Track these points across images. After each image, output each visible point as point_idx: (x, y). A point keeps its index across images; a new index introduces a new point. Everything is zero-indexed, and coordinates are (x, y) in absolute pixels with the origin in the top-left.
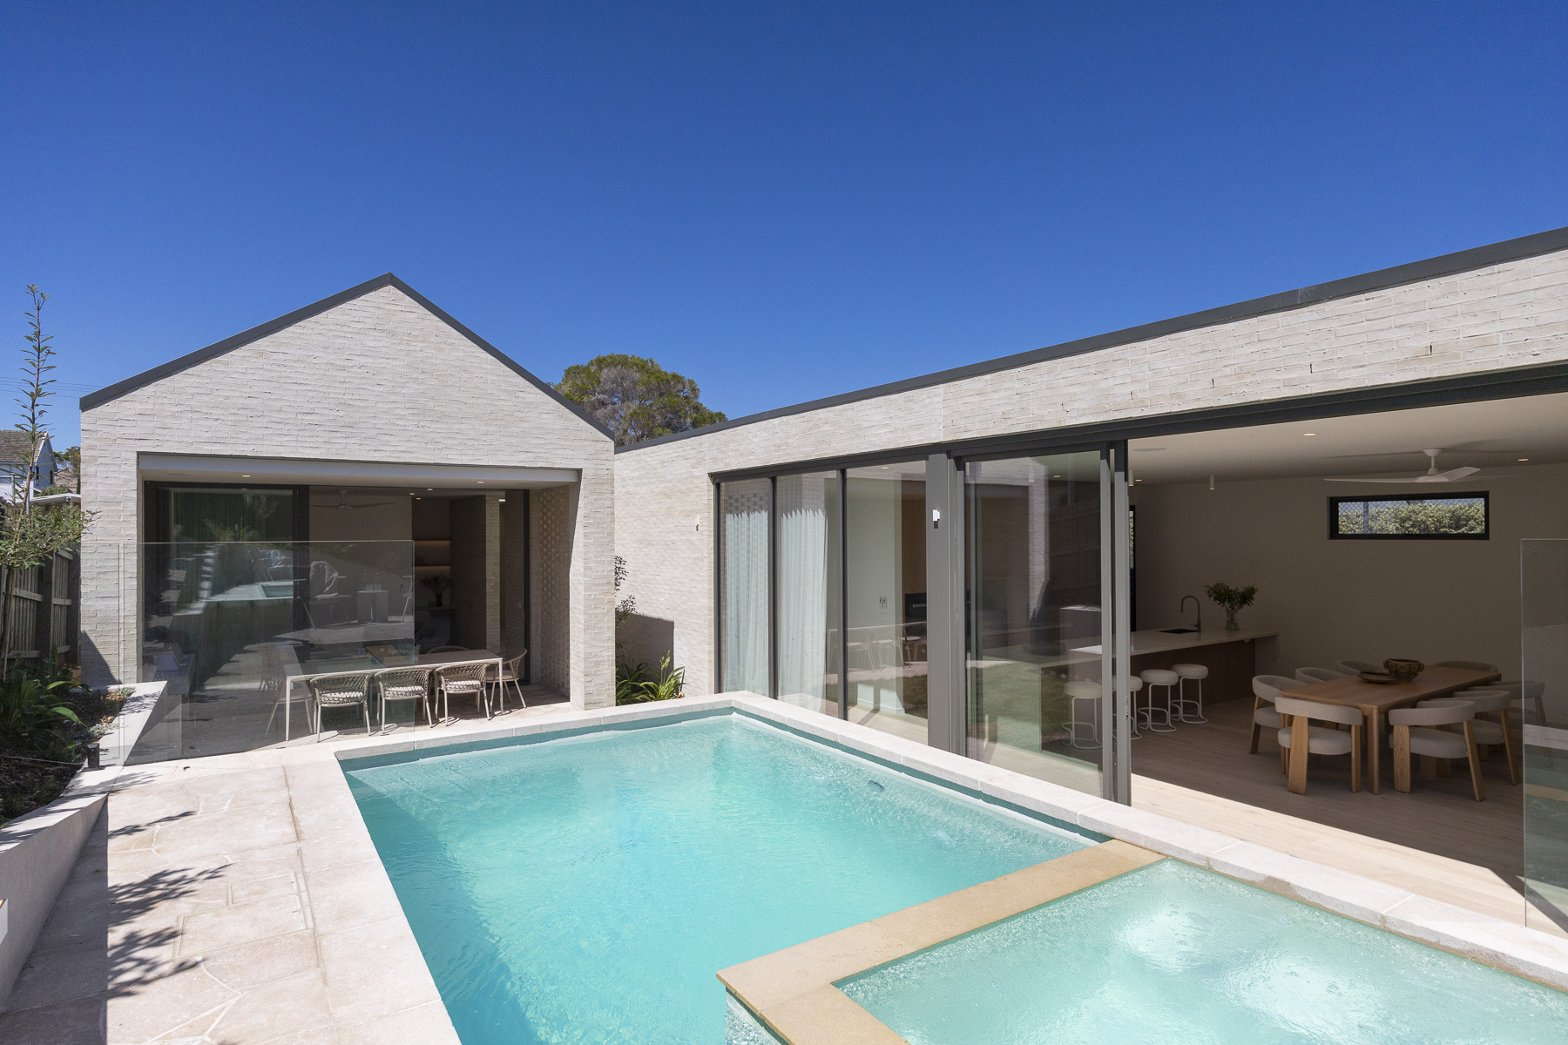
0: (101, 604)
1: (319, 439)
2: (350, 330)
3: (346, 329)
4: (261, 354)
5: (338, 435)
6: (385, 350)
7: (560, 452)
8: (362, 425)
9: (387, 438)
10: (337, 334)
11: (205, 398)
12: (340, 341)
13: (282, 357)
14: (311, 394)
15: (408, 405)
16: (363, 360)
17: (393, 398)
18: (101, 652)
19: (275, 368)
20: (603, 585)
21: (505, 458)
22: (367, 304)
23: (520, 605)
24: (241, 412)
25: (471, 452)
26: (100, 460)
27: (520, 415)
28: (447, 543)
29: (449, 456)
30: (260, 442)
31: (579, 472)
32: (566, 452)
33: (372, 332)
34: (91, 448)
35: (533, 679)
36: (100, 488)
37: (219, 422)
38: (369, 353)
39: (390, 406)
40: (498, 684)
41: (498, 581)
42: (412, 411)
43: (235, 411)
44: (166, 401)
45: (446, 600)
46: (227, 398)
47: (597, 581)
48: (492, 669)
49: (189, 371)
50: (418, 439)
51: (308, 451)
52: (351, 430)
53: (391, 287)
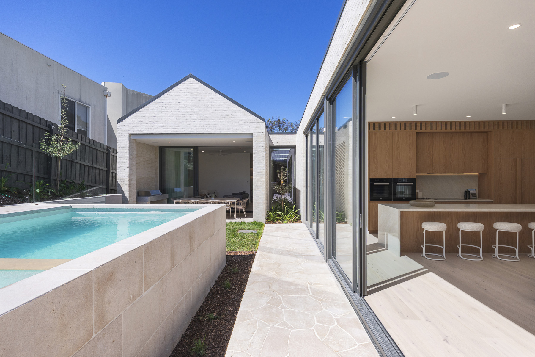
0: (121, 175)
1: (171, 127)
2: (180, 93)
3: (178, 93)
4: (157, 103)
5: (176, 126)
6: (189, 98)
7: (245, 127)
8: (183, 122)
9: (190, 126)
10: (176, 95)
11: (144, 118)
12: (177, 97)
13: (162, 104)
14: (169, 114)
15: (196, 115)
16: (183, 102)
17: (191, 113)
18: (122, 188)
19: (160, 107)
20: (260, 175)
21: (226, 130)
22: (184, 84)
24: (152, 121)
25: (215, 129)
26: (121, 136)
27: (231, 115)
29: (208, 131)
30: (156, 129)
31: (252, 134)
32: (247, 127)
33: (186, 93)
34: (119, 133)
36: (121, 144)
37: (147, 124)
38: (185, 100)
39: (191, 116)
42: (197, 117)
43: (150, 121)
44: (135, 119)
46: (149, 117)
47: (258, 173)
49: (140, 110)
50: (199, 126)
51: (169, 131)
52: (180, 124)
53: (191, 78)
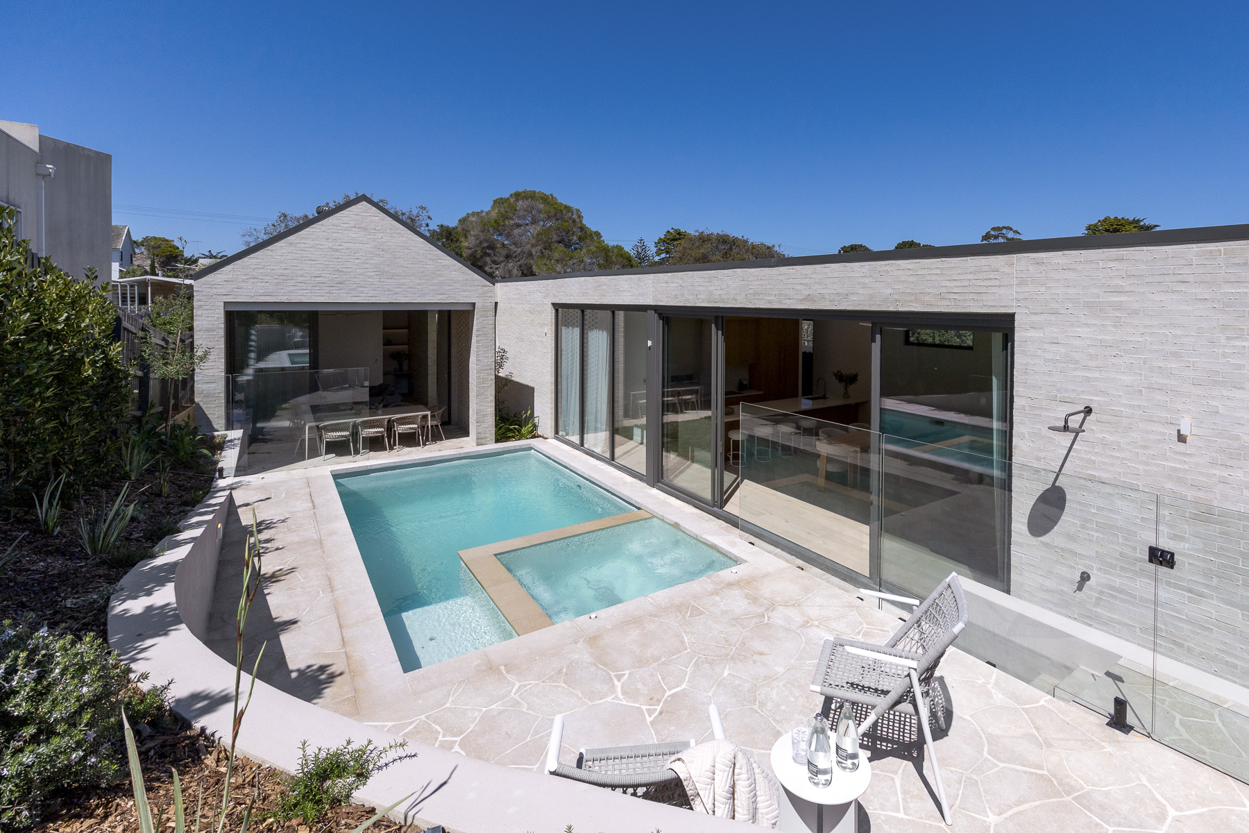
0: (205, 386)
1: (324, 291)
2: (341, 228)
3: (338, 228)
4: (291, 244)
5: (335, 288)
6: (361, 239)
7: (463, 293)
8: (348, 282)
9: (362, 289)
10: (333, 231)
11: (261, 271)
12: (335, 235)
13: (303, 245)
14: (319, 266)
15: (374, 270)
16: (348, 245)
17: (365, 266)
18: (207, 413)
19: (299, 252)
20: (487, 370)
21: (430, 298)
22: (351, 213)
23: (446, 376)
24: (280, 277)
25: (410, 295)
26: (204, 307)
27: (439, 272)
28: (406, 331)
29: (398, 298)
30: (291, 294)
31: (474, 304)
32: (466, 293)
33: (354, 229)
34: (199, 300)
35: (453, 422)
36: (204, 323)
37: (268, 284)
38: (351, 241)
39: (364, 270)
40: (428, 426)
41: (436, 358)
42: (377, 273)
43: (277, 277)
44: (239, 273)
45: (405, 367)
46: (273, 270)
47: (484, 368)
48: (425, 417)
49: (252, 256)
50: (380, 289)
51: (317, 298)
52: (342, 285)
53: (364, 202)
